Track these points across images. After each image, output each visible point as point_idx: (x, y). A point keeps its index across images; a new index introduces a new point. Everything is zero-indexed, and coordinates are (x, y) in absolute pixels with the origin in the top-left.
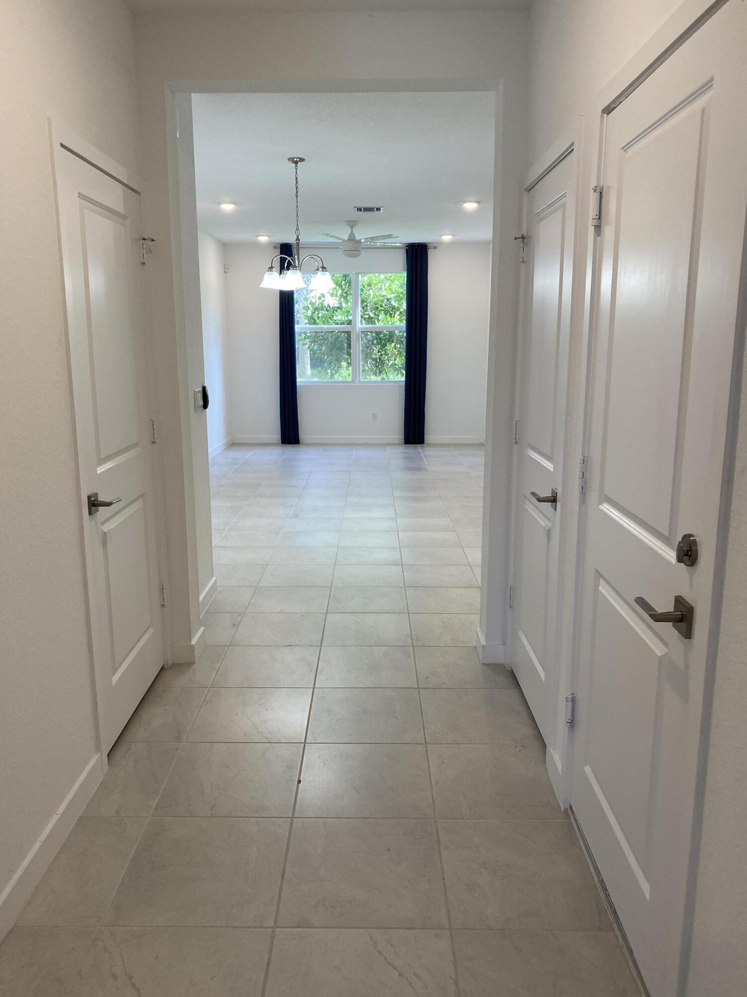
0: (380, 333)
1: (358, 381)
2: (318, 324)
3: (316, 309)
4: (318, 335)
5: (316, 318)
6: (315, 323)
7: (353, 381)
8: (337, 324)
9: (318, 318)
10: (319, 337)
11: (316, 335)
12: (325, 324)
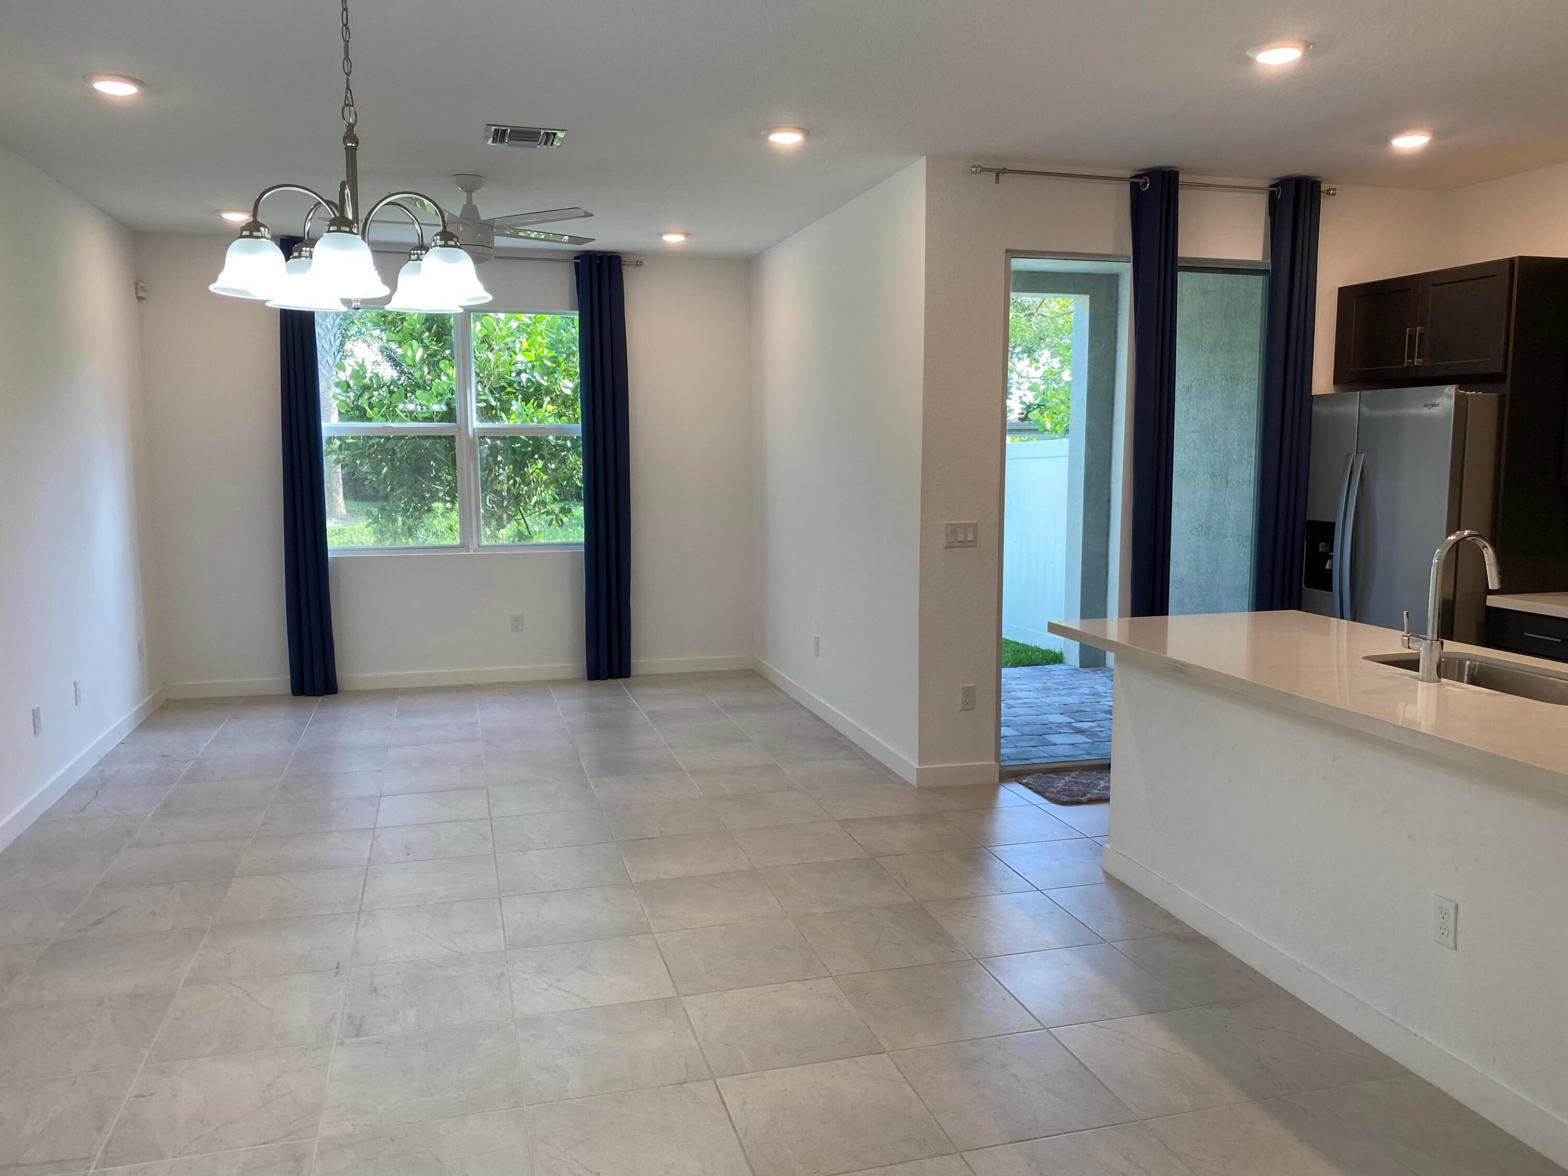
0: (514, 439)
1: (475, 545)
2: (370, 420)
3: (366, 388)
4: (371, 442)
5: (367, 408)
6: (363, 416)
7: (463, 546)
8: (415, 419)
9: (371, 406)
10: (373, 445)
11: (367, 442)
12: (387, 420)
